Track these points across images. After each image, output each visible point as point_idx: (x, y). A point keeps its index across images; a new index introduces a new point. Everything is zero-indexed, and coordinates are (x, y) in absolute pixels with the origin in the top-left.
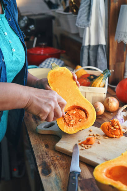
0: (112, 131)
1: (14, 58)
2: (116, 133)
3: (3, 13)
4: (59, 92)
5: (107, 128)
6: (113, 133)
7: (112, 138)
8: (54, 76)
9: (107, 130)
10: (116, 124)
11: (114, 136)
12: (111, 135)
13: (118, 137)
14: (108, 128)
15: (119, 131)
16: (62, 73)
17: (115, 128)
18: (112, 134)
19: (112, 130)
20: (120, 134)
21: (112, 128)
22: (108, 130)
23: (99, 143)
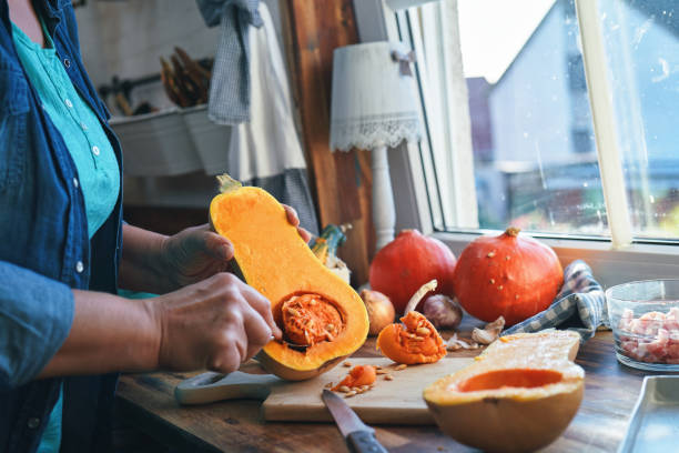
0: (415, 344)
1: (100, 175)
2: (426, 349)
3: (47, 45)
4: (252, 253)
5: (397, 340)
6: (419, 350)
7: (418, 364)
8: (230, 210)
9: (399, 346)
10: (421, 324)
11: (424, 359)
12: (415, 357)
13: (433, 358)
14: (399, 339)
15: (432, 342)
16: (252, 203)
17: (418, 334)
18: (415, 353)
19: (414, 340)
20: (436, 348)
21: (412, 336)
22: (402, 344)
23: (387, 379)
